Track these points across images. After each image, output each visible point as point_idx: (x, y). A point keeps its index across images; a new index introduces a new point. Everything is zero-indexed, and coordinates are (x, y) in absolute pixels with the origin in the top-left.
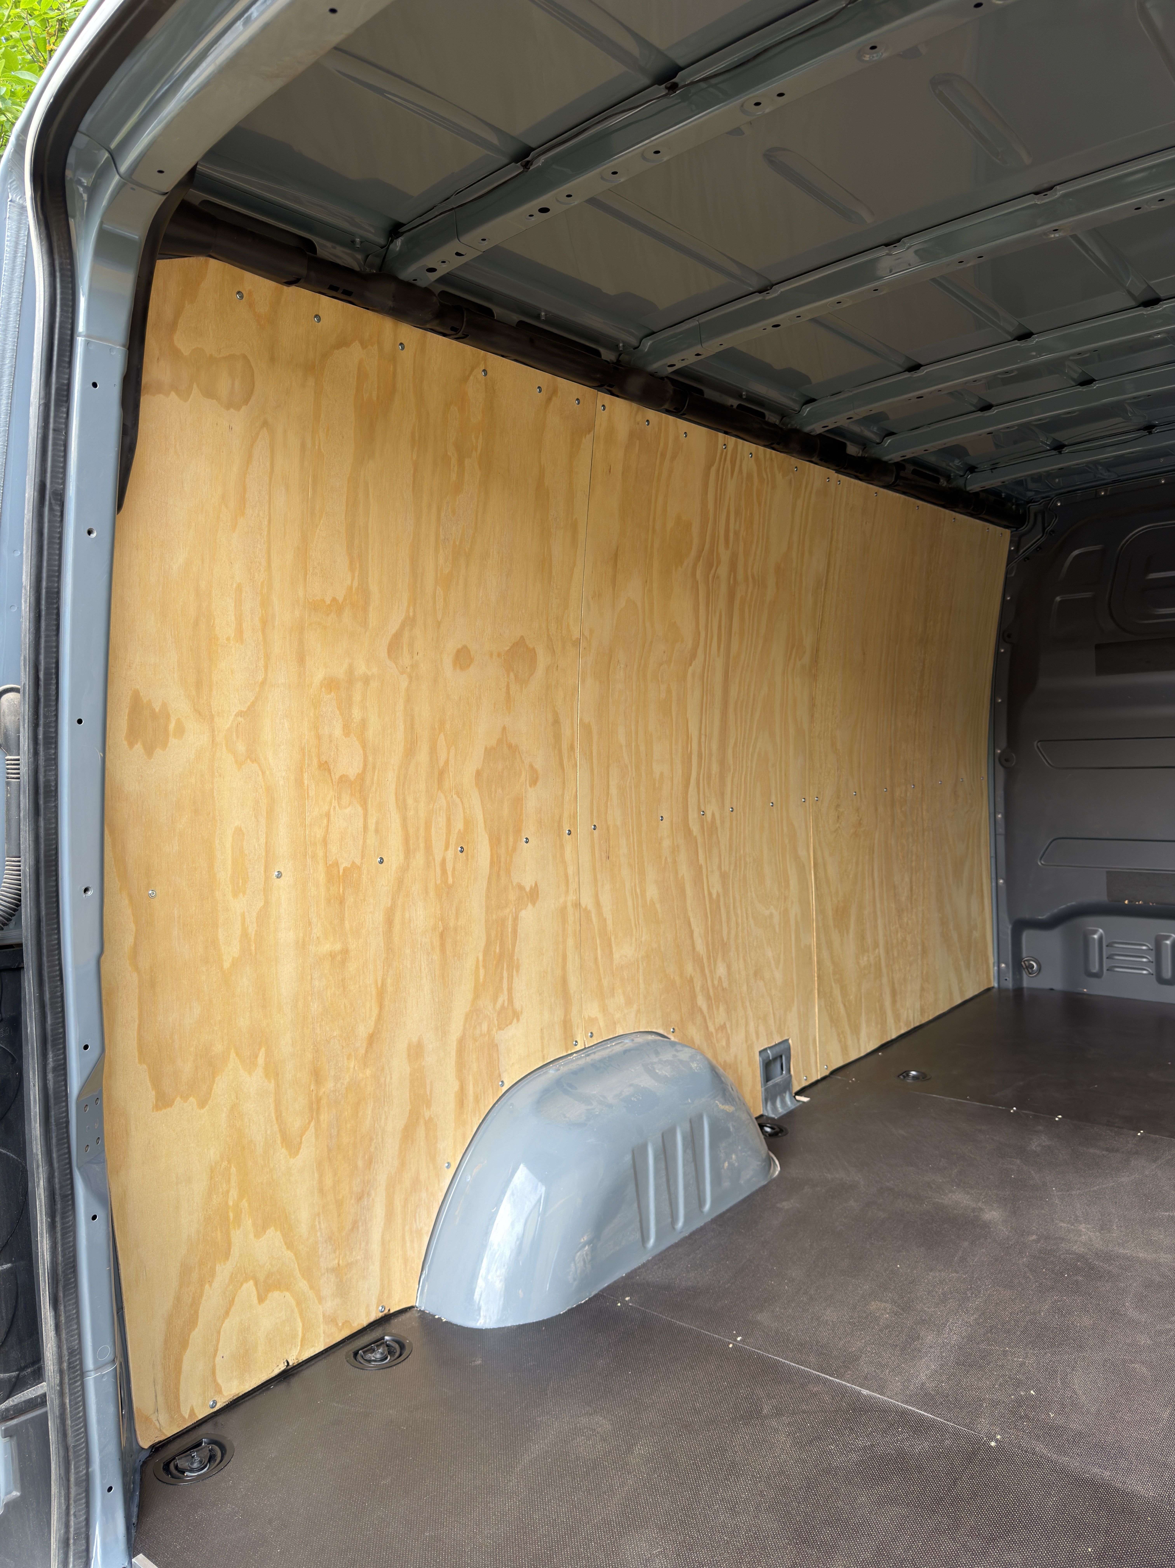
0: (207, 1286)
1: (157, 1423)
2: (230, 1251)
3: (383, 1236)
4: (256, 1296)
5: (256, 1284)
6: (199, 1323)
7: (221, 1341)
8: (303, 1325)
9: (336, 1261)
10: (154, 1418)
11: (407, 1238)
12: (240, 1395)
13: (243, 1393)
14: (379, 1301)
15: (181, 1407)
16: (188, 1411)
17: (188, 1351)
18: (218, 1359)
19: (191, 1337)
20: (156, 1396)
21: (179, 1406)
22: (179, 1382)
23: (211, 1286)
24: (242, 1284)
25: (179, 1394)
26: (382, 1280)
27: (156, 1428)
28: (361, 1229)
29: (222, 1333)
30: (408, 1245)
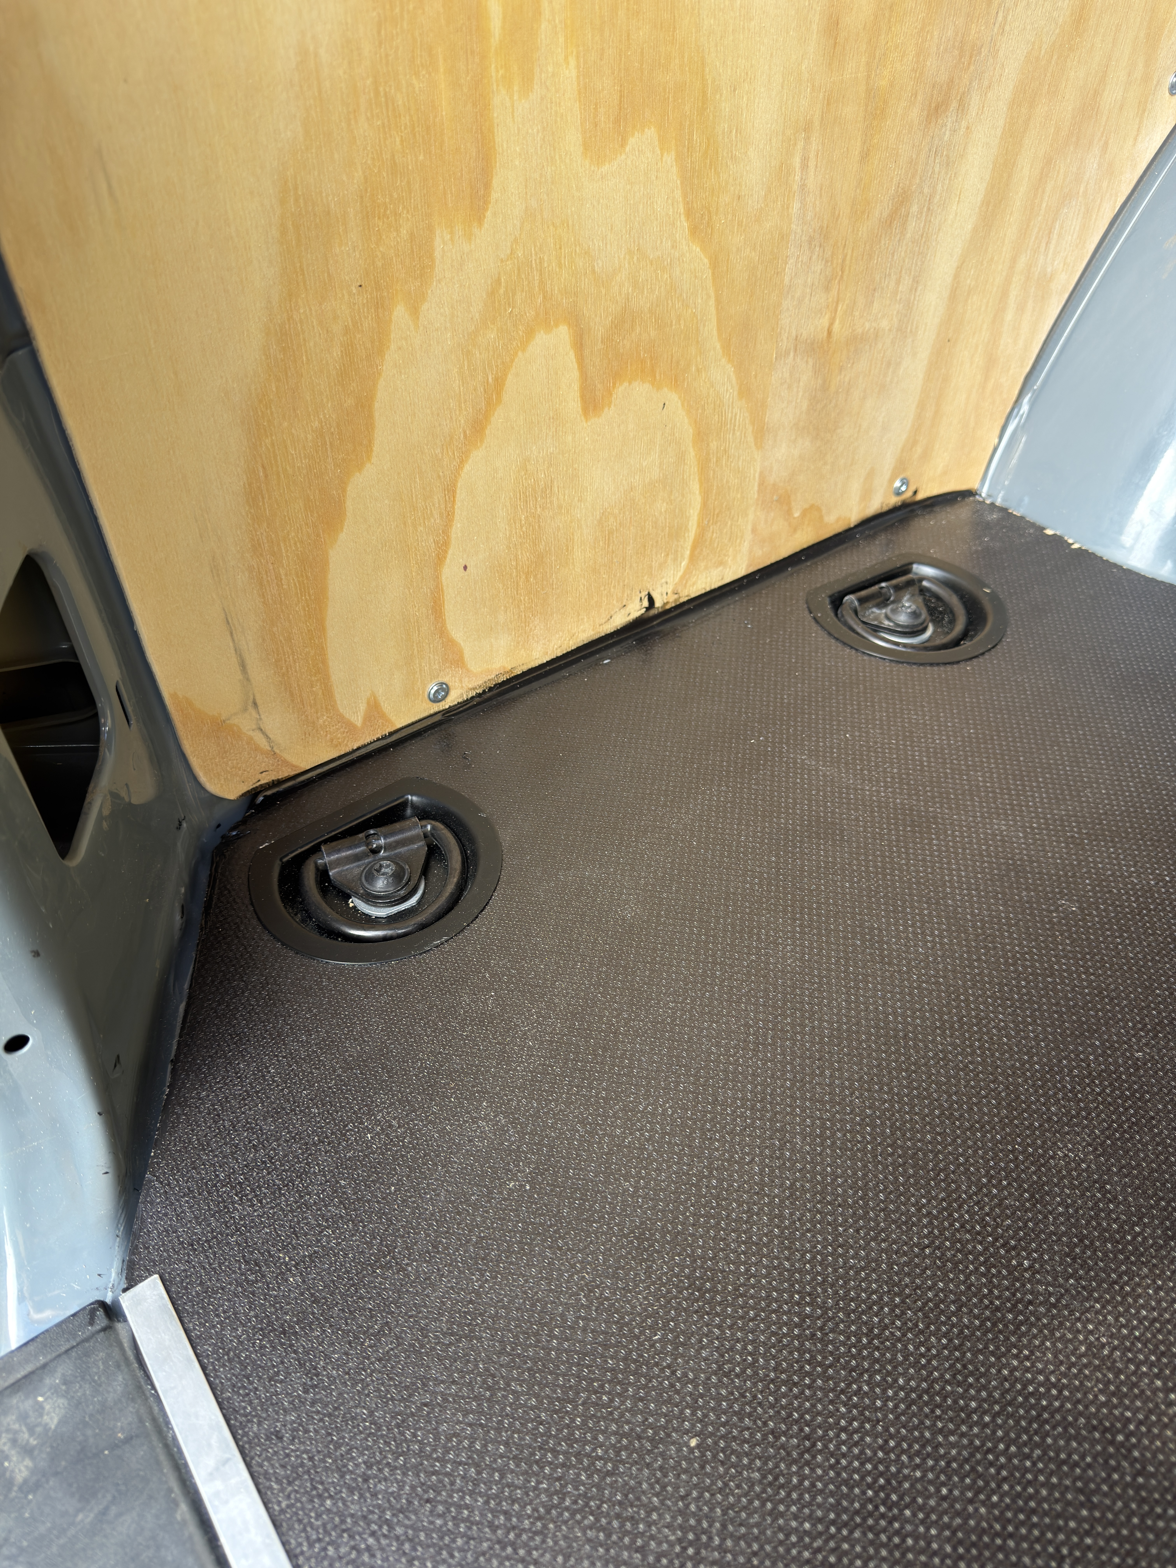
0: (400, 313)
1: (258, 738)
2: (487, 186)
3: (959, 268)
4: (576, 386)
5: (579, 345)
6: (376, 448)
7: (457, 517)
8: (705, 504)
9: (825, 322)
10: (245, 724)
11: (1014, 293)
12: (518, 672)
13: (525, 668)
14: (900, 466)
15: (338, 697)
16: (363, 707)
17: (343, 536)
18: (450, 572)
19: (351, 490)
20: (243, 666)
21: (328, 692)
22: (322, 627)
23: (415, 311)
24: (530, 333)
25: (324, 662)
26: (921, 406)
27: (257, 749)
28: (912, 225)
29: (461, 495)
30: (1009, 316)
